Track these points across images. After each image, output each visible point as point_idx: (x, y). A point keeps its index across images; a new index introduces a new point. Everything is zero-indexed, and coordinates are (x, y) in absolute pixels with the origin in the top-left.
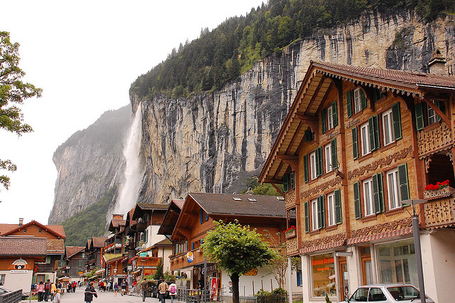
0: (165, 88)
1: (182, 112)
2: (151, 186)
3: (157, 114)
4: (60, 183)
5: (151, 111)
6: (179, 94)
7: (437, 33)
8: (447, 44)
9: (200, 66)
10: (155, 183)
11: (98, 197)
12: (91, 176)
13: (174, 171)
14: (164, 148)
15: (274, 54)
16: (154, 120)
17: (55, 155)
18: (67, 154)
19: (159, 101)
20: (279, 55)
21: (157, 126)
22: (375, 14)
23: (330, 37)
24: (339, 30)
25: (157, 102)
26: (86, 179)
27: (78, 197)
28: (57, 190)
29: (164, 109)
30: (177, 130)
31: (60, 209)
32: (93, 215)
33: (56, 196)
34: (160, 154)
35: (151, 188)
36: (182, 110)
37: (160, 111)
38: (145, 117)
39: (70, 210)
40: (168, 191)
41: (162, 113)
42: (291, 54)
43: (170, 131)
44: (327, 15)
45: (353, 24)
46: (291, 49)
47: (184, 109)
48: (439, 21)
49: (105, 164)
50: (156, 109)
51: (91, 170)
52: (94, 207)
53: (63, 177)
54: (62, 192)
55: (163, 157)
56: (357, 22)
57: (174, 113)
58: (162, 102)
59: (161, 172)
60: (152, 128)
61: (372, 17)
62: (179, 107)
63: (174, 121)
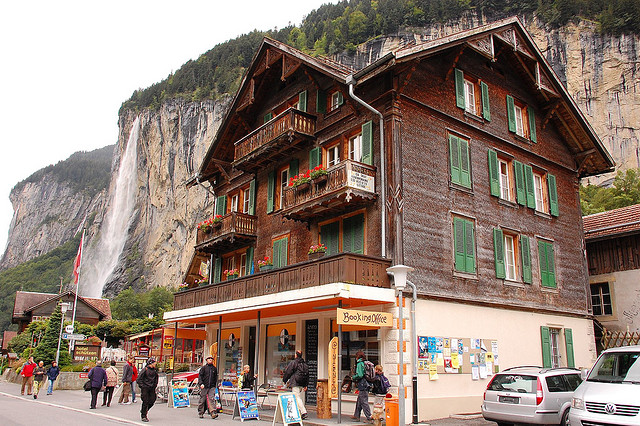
0: (181, 90)
1: (206, 120)
2: (144, 222)
3: (165, 126)
4: (17, 223)
5: (156, 124)
6: (204, 96)
7: (569, 40)
8: (583, 53)
9: (233, 66)
10: (151, 218)
11: (62, 243)
12: (55, 218)
13: (185, 200)
14: (172, 170)
15: (345, 52)
16: (158, 135)
17: (13, 191)
18: (29, 191)
19: (171, 108)
20: (352, 53)
21: (162, 144)
22: (479, 17)
23: (422, 37)
24: (433, 30)
25: (167, 109)
26: (48, 220)
27: (37, 241)
28: (11, 232)
29: (176, 120)
30: (197, 142)
31: (14, 253)
32: (55, 261)
33: (10, 238)
34: (164, 178)
35: (143, 224)
36: (206, 117)
37: (170, 122)
38: (145, 132)
39: (26, 255)
40: (172, 226)
41: (173, 125)
42: (368, 54)
43: (186, 145)
44: (418, 11)
45: (451, 26)
46: (369, 46)
47: (210, 115)
48: (571, 27)
49: (73, 206)
50: (164, 120)
51: (55, 211)
52: (56, 253)
53: (21, 217)
54: (17, 234)
55: (168, 182)
56: (457, 24)
57: (194, 121)
58: (174, 111)
59: (163, 201)
60: (154, 146)
61: (475, 20)
62: (202, 113)
63: (194, 131)
